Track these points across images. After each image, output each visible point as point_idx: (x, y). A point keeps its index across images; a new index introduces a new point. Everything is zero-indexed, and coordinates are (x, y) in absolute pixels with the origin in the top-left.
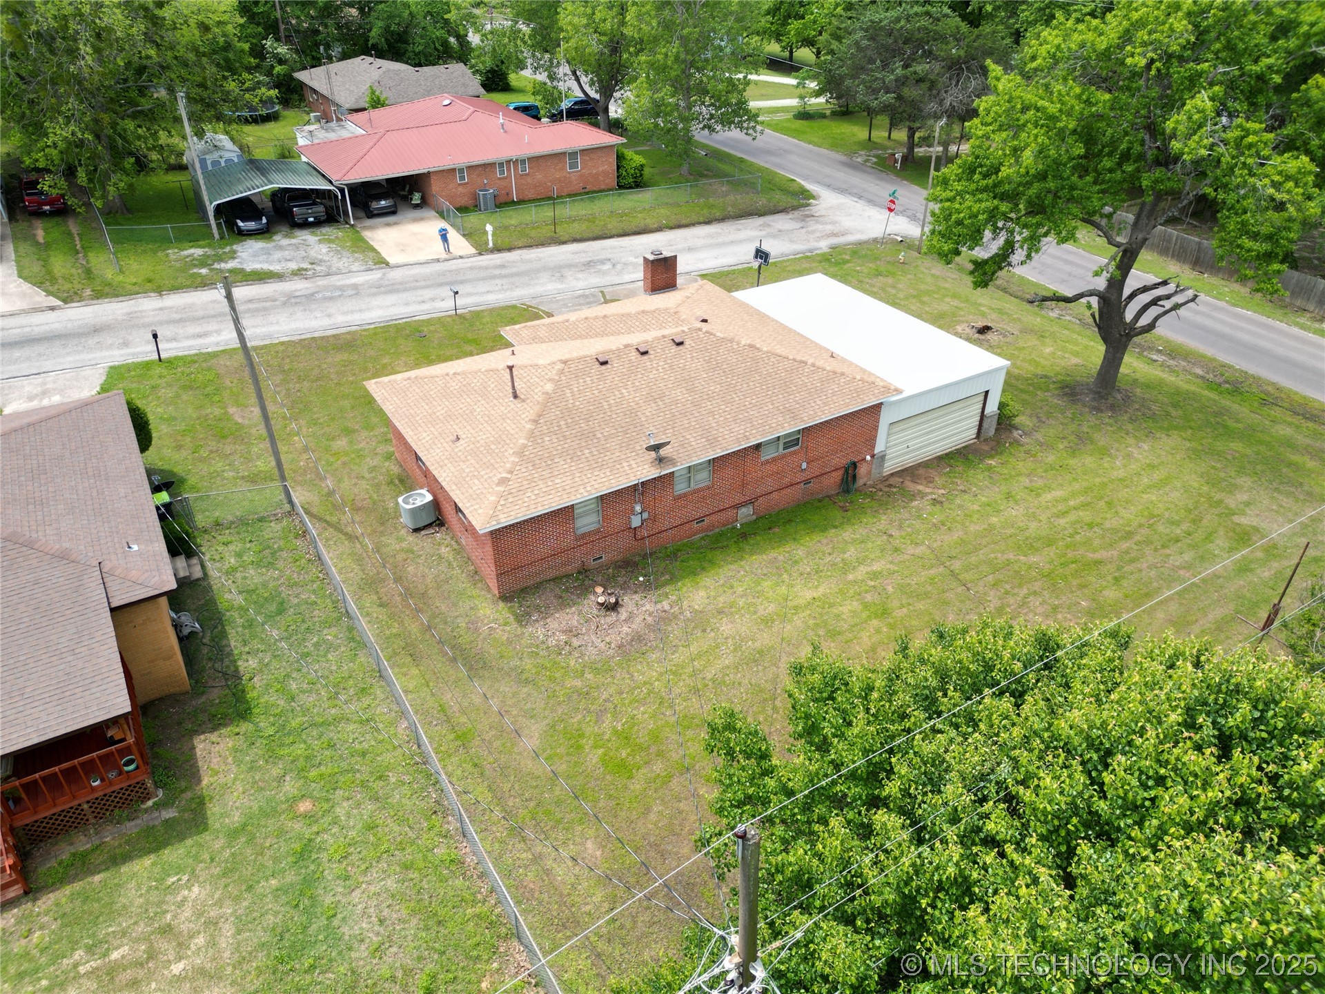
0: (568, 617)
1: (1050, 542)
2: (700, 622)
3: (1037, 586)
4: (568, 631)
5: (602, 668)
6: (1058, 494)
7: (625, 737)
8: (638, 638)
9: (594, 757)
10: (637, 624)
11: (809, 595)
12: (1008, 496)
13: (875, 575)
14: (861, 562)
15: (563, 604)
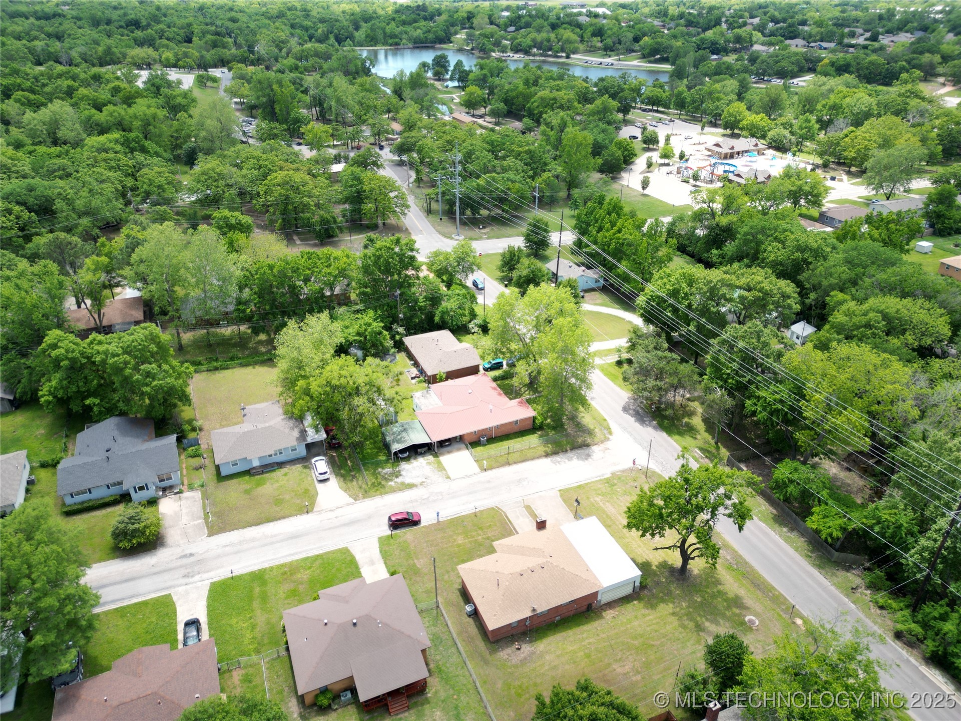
0: (509, 650)
1: (642, 636)
2: (542, 655)
3: (633, 652)
4: (508, 655)
5: (516, 666)
6: (651, 617)
7: (520, 687)
8: (525, 658)
9: (513, 691)
10: (525, 654)
11: (571, 648)
12: (636, 617)
13: (590, 644)
14: (587, 638)
15: (507, 647)
